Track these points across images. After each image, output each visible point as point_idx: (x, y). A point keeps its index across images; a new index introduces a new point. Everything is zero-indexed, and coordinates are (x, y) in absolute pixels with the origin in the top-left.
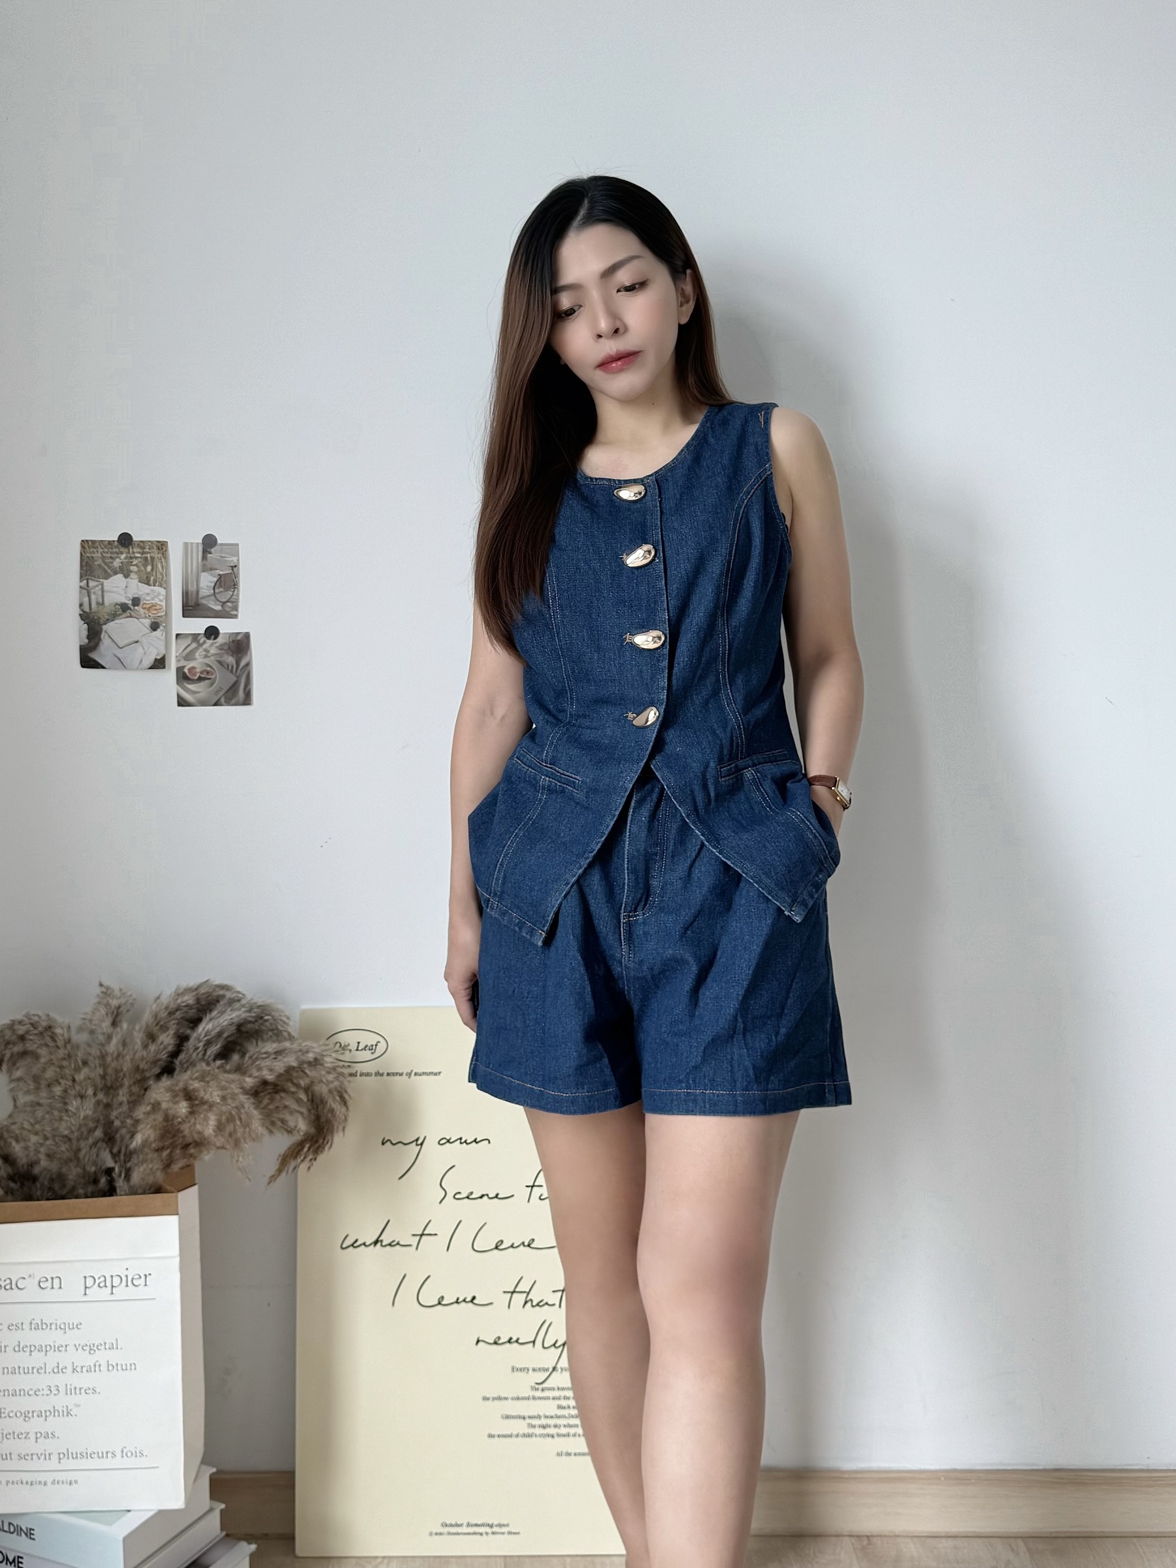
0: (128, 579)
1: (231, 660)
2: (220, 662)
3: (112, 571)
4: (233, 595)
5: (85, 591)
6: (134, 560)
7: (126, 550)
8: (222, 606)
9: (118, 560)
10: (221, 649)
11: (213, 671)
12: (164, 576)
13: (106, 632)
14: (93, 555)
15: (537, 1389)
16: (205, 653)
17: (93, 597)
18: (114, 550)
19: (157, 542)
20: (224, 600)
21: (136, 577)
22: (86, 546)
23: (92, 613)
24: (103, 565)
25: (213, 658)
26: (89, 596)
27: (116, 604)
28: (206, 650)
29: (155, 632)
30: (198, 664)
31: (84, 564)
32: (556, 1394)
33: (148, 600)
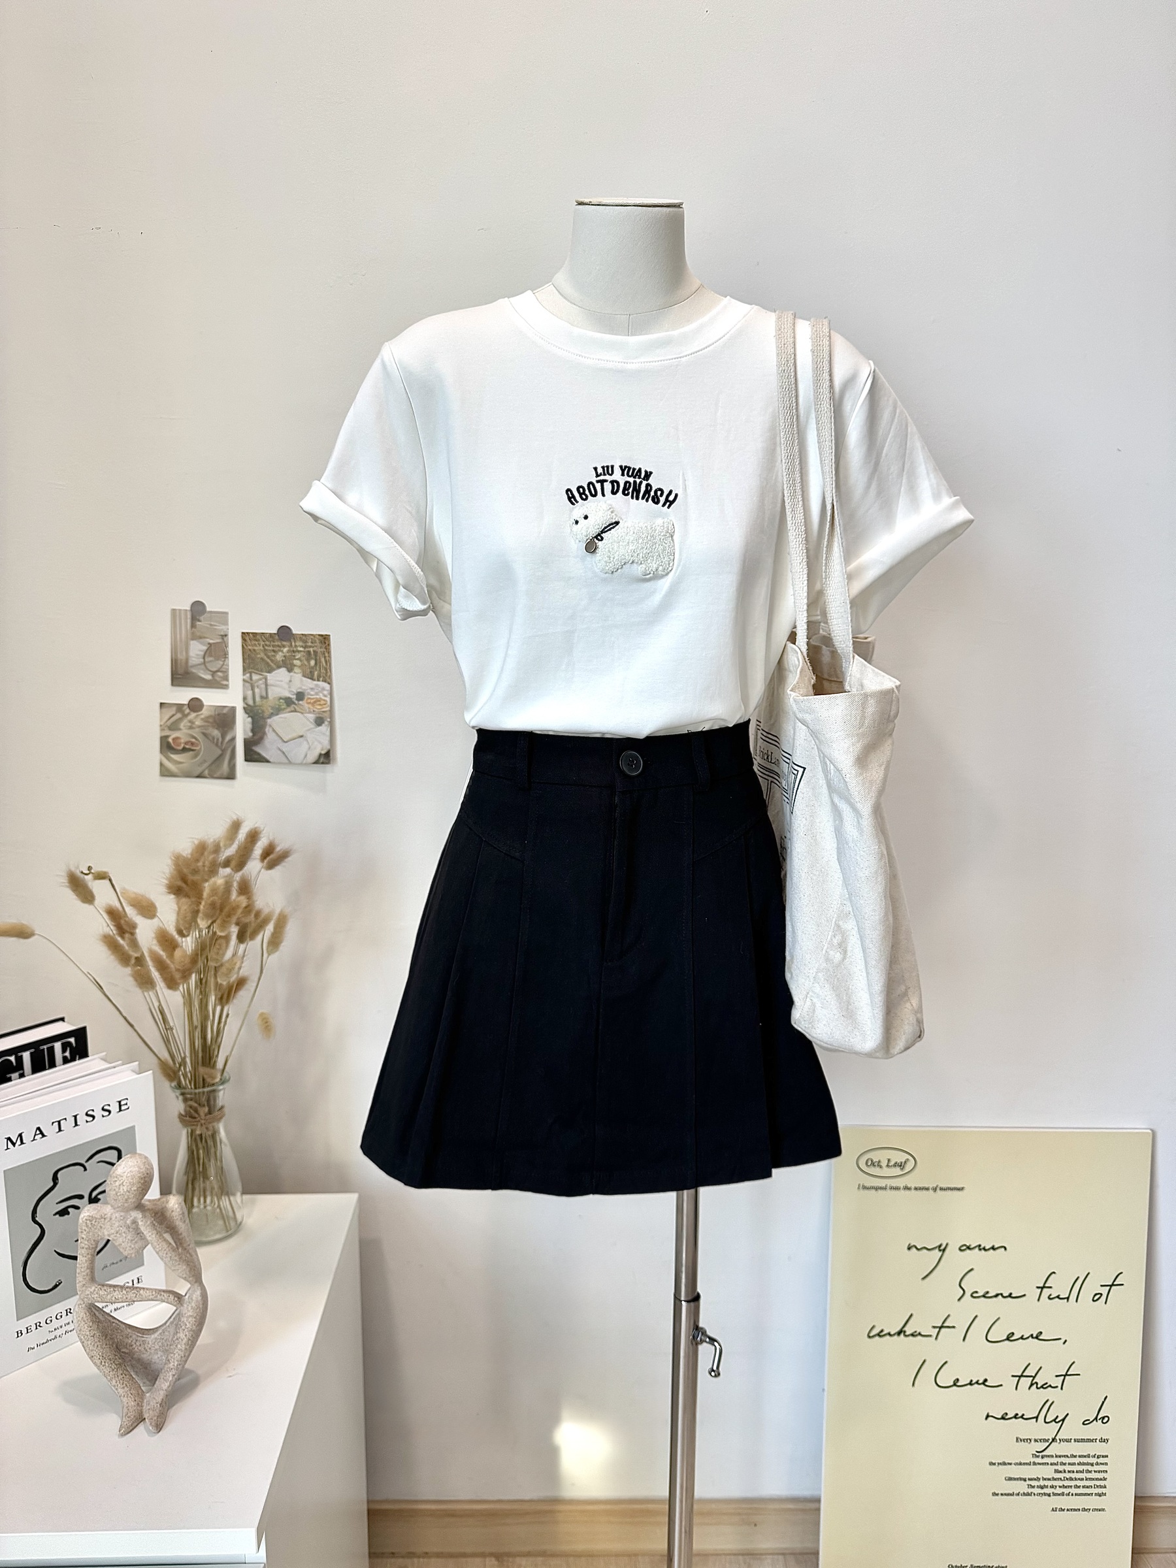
0: (292, 674)
1: (216, 733)
2: (205, 735)
3: (275, 664)
4: (223, 664)
5: (247, 685)
6: (296, 653)
7: (287, 643)
8: (213, 676)
9: (280, 654)
10: (206, 722)
11: (196, 742)
12: (328, 670)
13: (270, 726)
14: (256, 648)
15: (1038, 1457)
16: (189, 724)
17: (257, 691)
18: (276, 643)
19: (320, 635)
20: (214, 669)
21: (300, 671)
22: (248, 639)
23: (256, 706)
24: (266, 658)
25: (197, 730)
26: (253, 689)
27: (281, 698)
28: (190, 722)
29: (320, 727)
30: (182, 734)
31: (246, 656)
32: (1055, 1460)
33: (313, 695)
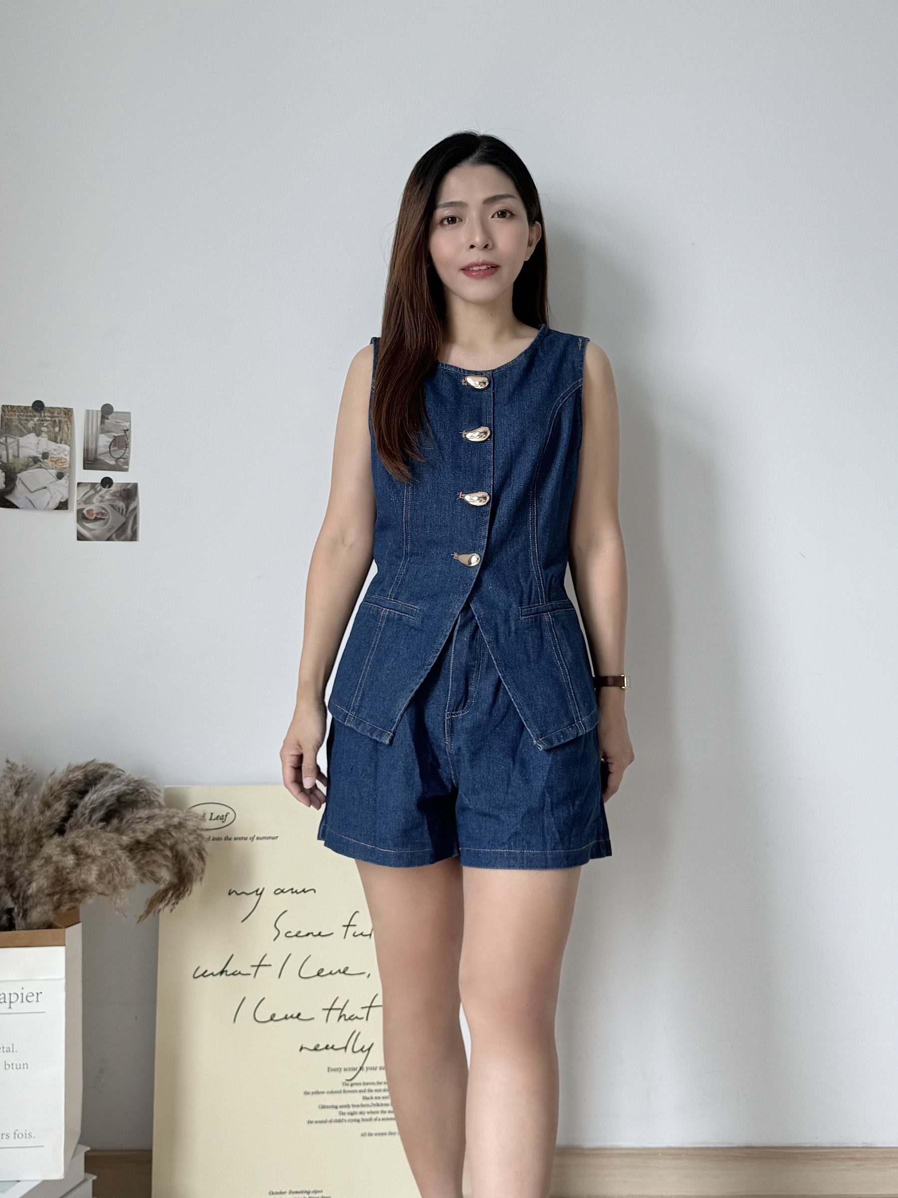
0: (39, 438)
1: (122, 504)
2: (113, 506)
3: (26, 430)
4: (125, 453)
5: (4, 446)
6: (45, 422)
7: (39, 414)
8: (116, 461)
9: (32, 422)
10: (114, 496)
11: (106, 512)
12: (69, 436)
13: (20, 479)
14: (12, 417)
15: (348, 1085)
16: (101, 499)
17: (10, 451)
18: (29, 414)
19: (65, 408)
20: (117, 457)
21: (46, 435)
22: (6, 410)
23: (8, 464)
24: (19, 425)
25: (107, 503)
26: (7, 450)
27: (29, 457)
28: (102, 497)
29: (61, 481)
30: (94, 507)
31: (4, 424)
32: (362, 1088)
33: (55, 455)
